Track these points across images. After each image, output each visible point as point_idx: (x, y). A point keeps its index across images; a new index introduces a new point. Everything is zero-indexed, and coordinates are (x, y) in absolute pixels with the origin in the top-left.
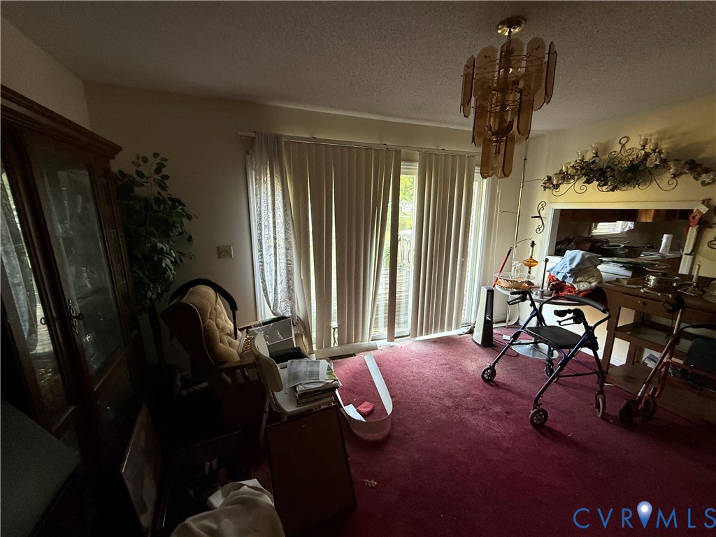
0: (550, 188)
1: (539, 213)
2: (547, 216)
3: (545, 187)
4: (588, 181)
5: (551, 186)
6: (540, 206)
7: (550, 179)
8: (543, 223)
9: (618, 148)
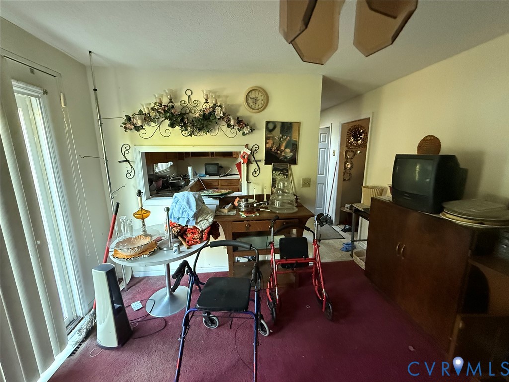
0: (131, 129)
1: (125, 156)
2: (135, 160)
3: (125, 128)
4: (172, 125)
5: (133, 127)
6: (124, 150)
7: (129, 119)
8: (132, 167)
9: (186, 99)
